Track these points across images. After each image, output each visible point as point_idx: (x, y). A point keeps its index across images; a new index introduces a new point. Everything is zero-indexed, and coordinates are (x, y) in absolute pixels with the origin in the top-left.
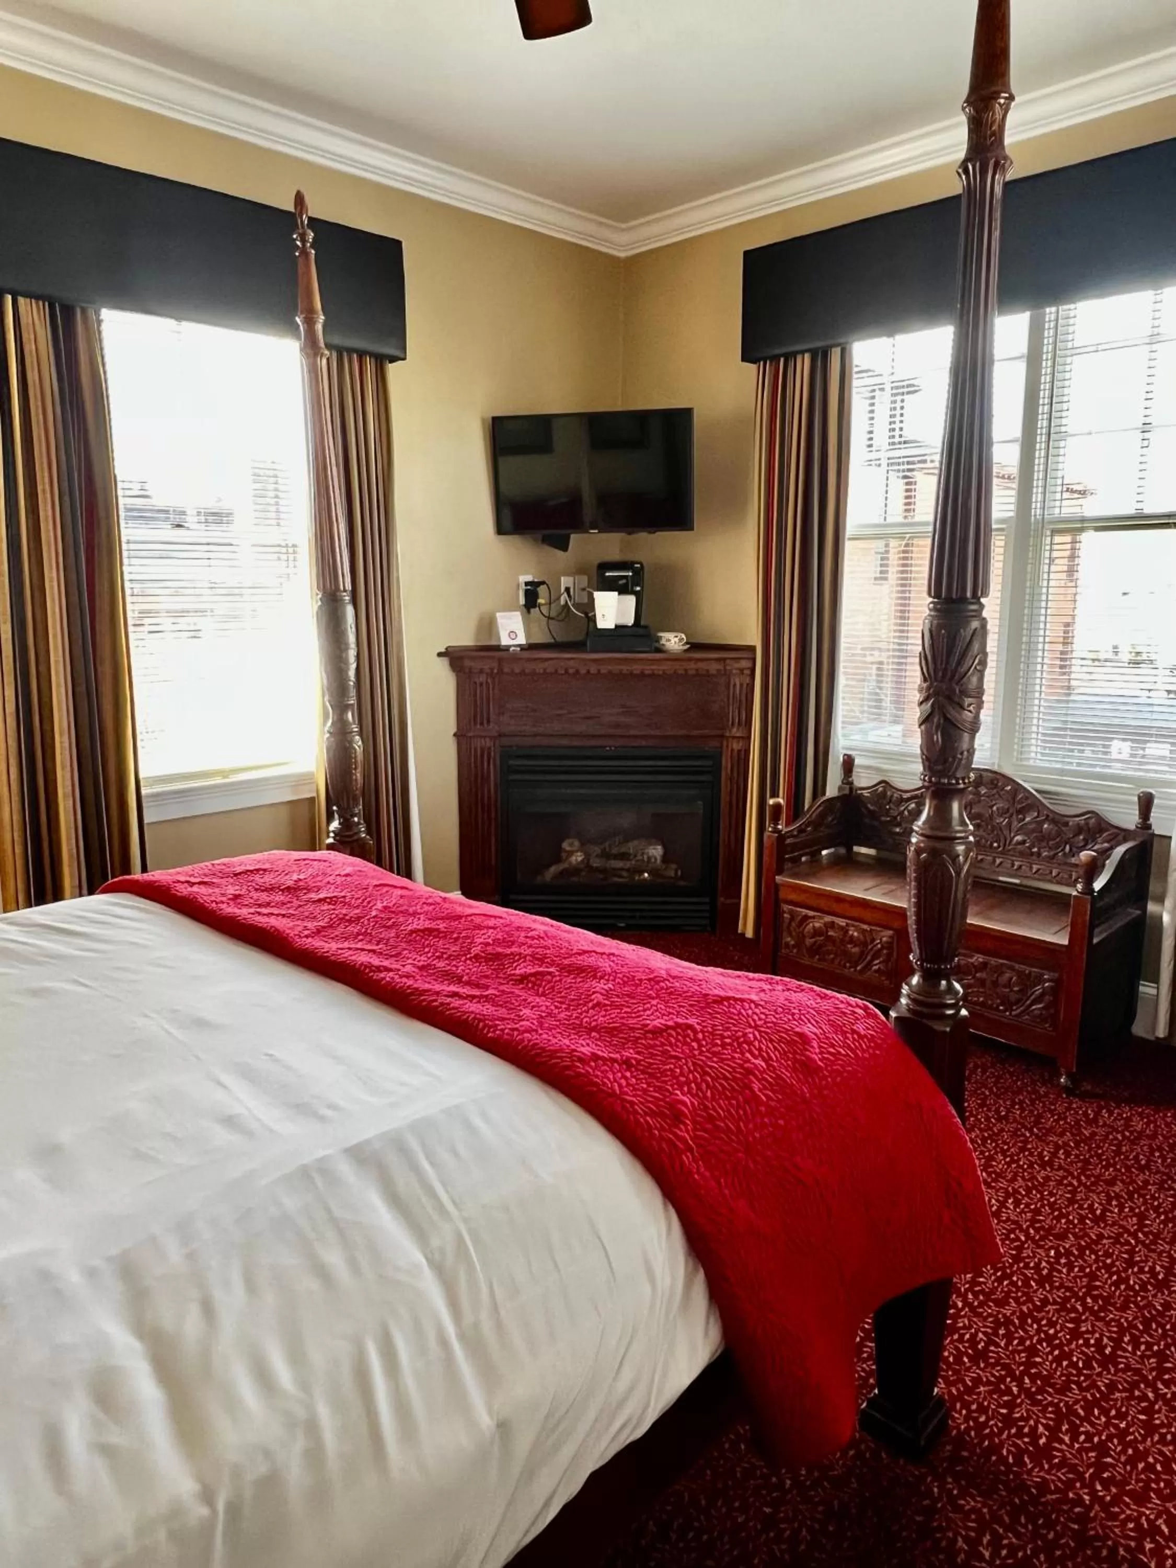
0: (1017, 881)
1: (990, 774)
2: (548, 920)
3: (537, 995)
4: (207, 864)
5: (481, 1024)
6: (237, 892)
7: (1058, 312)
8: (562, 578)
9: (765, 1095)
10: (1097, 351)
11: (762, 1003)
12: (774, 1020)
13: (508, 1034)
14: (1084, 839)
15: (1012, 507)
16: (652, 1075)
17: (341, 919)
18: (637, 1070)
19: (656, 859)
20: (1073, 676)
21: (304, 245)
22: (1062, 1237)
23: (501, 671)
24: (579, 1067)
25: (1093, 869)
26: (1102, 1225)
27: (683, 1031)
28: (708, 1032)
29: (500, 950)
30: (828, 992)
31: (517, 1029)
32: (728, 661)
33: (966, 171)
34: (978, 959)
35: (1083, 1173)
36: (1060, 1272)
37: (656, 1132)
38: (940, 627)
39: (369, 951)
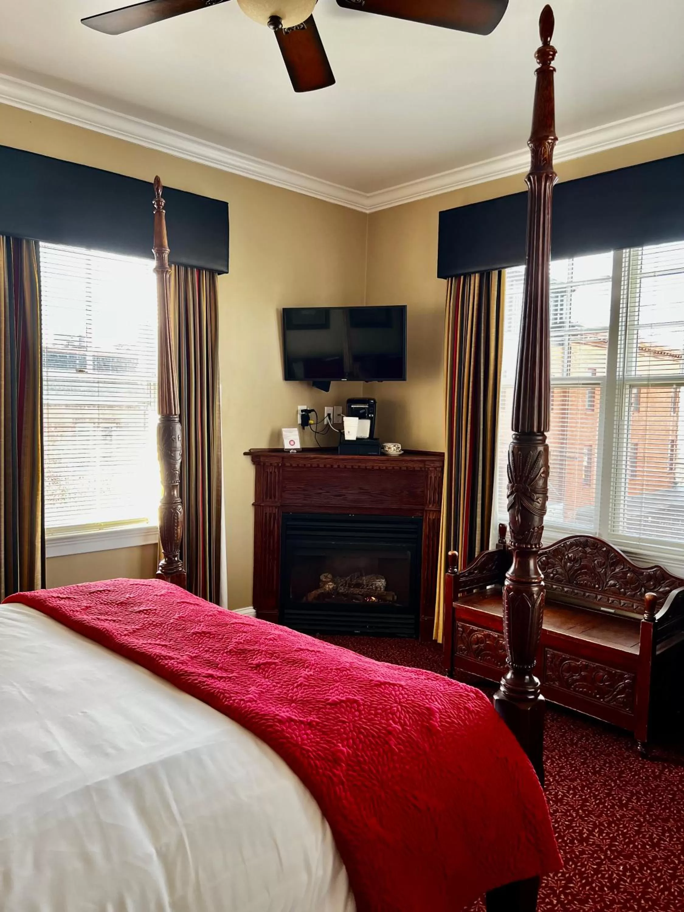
0: (612, 611)
1: (592, 540)
2: (285, 628)
3: (264, 677)
4: (74, 585)
5: (222, 696)
6: (88, 605)
7: (630, 252)
8: (326, 408)
9: (398, 749)
10: (655, 276)
11: (407, 687)
12: (413, 699)
13: (237, 703)
14: (653, 584)
15: (605, 370)
16: (324, 733)
17: (150, 624)
18: (316, 729)
19: (381, 588)
20: (677, 475)
21: (159, 208)
22: (629, 857)
23: (283, 465)
24: (277, 726)
25: (654, 605)
26: (657, 850)
27: (351, 704)
28: (368, 705)
29: (246, 647)
30: (454, 681)
31: (243, 700)
32: (427, 463)
33: (529, 180)
34: (582, 662)
35: (647, 813)
36: (625, 881)
37: (321, 771)
38: (519, 449)
39: (163, 646)
